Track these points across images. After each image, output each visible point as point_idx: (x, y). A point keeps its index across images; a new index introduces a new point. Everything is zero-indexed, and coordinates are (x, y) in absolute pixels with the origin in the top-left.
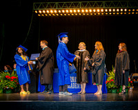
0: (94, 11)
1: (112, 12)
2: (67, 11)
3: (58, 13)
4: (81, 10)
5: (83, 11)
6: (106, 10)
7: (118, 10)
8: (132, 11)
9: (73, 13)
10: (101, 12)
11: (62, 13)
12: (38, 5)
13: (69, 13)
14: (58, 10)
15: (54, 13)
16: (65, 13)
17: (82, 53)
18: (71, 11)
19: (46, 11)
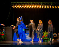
0: (37, 6)
1: (45, 7)
2: (26, 6)
3: (22, 7)
4: (31, 6)
5: (32, 6)
6: (42, 6)
7: (47, 6)
8: (53, 7)
9: (28, 7)
10: (40, 7)
11: (23, 7)
12: (13, 3)
13: (26, 7)
14: (21, 6)
15: (20, 7)
16: (25, 7)
17: (32, 24)
18: (27, 6)
19: (16, 6)
